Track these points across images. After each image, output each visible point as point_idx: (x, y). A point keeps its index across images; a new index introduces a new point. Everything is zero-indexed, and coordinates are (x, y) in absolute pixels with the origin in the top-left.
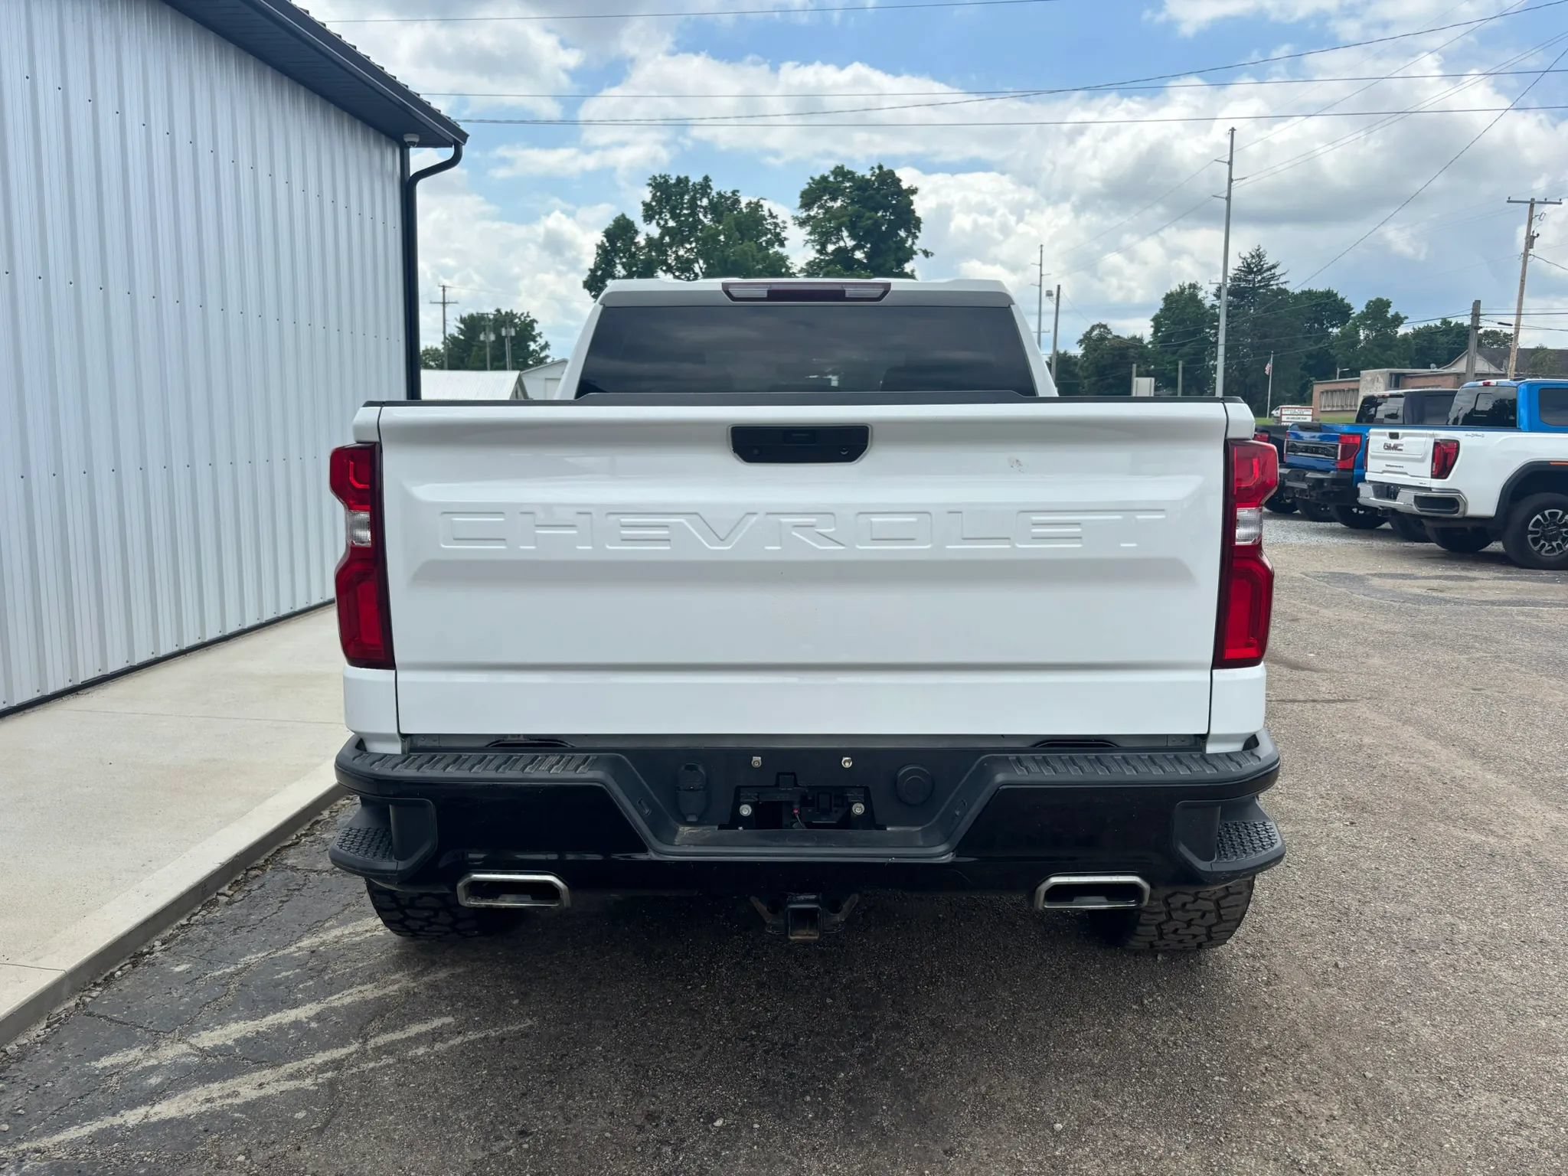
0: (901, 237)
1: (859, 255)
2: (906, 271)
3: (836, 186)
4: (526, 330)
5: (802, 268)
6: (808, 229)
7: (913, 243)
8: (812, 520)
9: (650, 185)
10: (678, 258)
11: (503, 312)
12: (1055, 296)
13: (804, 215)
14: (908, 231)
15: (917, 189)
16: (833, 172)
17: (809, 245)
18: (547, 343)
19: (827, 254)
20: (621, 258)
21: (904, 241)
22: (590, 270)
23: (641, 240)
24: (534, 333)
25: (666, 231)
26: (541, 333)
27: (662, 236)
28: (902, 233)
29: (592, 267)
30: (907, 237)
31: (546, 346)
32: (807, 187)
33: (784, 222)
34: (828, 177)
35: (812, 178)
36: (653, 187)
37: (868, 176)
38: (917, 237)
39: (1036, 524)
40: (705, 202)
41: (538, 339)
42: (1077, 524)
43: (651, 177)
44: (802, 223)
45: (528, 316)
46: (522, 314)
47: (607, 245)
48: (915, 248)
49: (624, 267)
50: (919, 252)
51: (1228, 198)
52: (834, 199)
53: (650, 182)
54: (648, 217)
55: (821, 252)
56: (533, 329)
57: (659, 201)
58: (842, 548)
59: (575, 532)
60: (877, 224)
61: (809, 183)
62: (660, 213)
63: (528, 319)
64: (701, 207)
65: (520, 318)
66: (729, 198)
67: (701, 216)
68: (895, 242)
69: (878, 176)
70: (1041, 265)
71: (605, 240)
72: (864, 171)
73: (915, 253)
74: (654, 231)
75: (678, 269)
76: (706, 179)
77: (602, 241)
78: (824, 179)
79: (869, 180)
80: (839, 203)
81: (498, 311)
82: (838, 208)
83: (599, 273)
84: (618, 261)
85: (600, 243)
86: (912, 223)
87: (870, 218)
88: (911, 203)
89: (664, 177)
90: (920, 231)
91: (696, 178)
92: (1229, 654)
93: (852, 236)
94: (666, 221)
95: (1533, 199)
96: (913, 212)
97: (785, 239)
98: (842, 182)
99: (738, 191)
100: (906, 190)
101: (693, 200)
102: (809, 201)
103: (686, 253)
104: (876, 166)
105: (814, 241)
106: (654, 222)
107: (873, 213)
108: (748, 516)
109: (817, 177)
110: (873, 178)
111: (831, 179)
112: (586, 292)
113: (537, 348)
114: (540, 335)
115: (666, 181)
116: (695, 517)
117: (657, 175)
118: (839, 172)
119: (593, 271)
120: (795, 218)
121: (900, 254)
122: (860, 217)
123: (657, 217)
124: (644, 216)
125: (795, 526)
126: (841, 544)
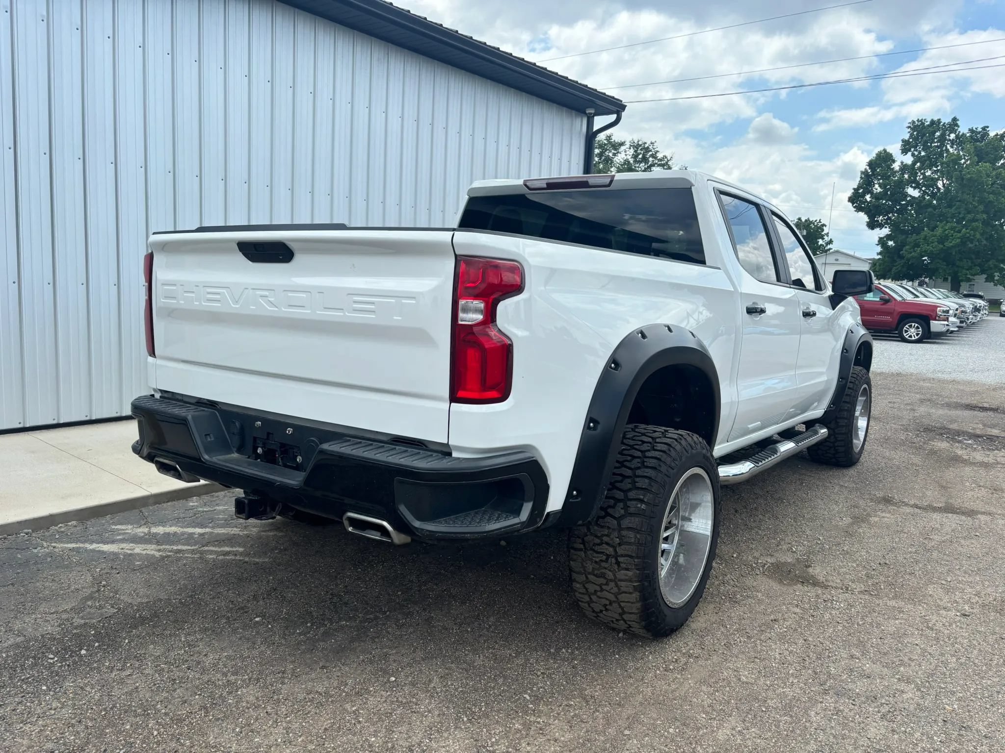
4: (817, 231)
8: (266, 293)
9: (909, 127)
10: (925, 177)
11: (803, 220)
18: (831, 239)
20: (879, 180)
22: (854, 189)
23: (896, 166)
24: (823, 233)
25: (917, 159)
26: (828, 233)
27: (914, 163)
29: (856, 187)
31: (831, 242)
36: (911, 129)
39: (355, 302)
40: (953, 136)
41: (826, 237)
42: (373, 303)
43: (910, 121)
45: (820, 222)
46: (816, 221)
47: (869, 171)
49: (880, 186)
53: (909, 125)
54: (905, 151)
56: (823, 230)
57: (916, 139)
58: (277, 309)
59: (194, 295)
62: (915, 147)
63: (820, 224)
64: (950, 140)
65: (814, 224)
66: (980, 132)
67: (948, 147)
71: (868, 168)
74: (908, 159)
75: (924, 185)
76: (955, 120)
77: (865, 169)
81: (800, 219)
83: (861, 191)
84: (876, 182)
85: (864, 170)
89: (921, 121)
91: (946, 120)
92: (461, 394)
94: (920, 153)
99: (988, 127)
101: (943, 136)
103: (932, 173)
106: (910, 154)
108: (244, 290)
112: (850, 204)
113: (823, 243)
114: (827, 234)
115: (923, 124)
116: (228, 289)
117: (915, 120)
119: (856, 190)
123: (912, 149)
124: (902, 150)
125: (261, 296)
126: (277, 308)
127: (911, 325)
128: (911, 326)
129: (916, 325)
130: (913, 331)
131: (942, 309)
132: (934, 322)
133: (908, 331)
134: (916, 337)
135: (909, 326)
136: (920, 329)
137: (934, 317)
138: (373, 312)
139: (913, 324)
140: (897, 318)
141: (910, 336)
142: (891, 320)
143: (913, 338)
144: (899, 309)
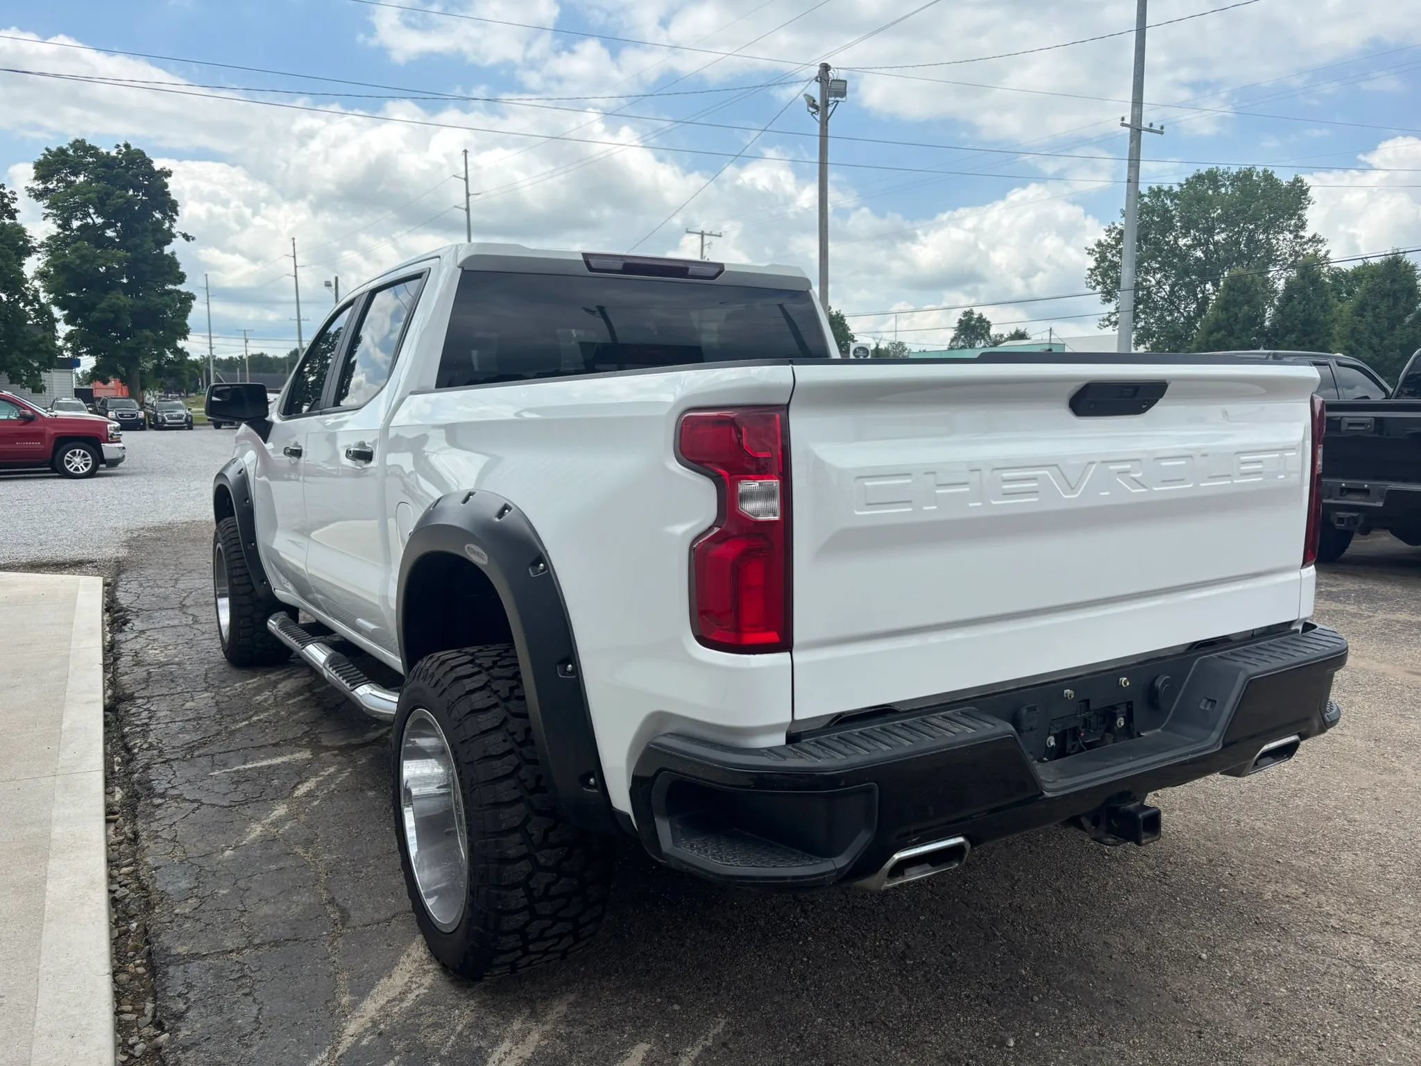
0: (157, 219)
1: (110, 233)
2: (165, 253)
3: (77, 160)
5: (43, 243)
6: (46, 202)
7: (171, 226)
8: (1127, 466)
12: (334, 287)
13: (41, 186)
14: (163, 212)
15: (171, 172)
16: (72, 146)
17: (50, 220)
19: (71, 229)
21: (159, 223)
28: (158, 215)
30: (164, 219)
32: (42, 158)
33: (13, 193)
34: (67, 149)
35: (47, 149)
37: (114, 153)
38: (175, 221)
39: (1244, 463)
42: (1259, 462)
44: (39, 196)
48: (174, 231)
50: (178, 235)
51: (468, 210)
52: (76, 174)
55: (65, 225)
58: (1144, 490)
59: (967, 489)
60: (130, 202)
61: (44, 154)
68: (153, 223)
69: (127, 154)
70: (294, 257)
72: (108, 148)
73: (174, 236)
78: (62, 151)
79: (114, 158)
80: (81, 178)
82: (81, 183)
86: (170, 207)
87: (121, 197)
88: (166, 186)
90: (177, 215)
93: (99, 213)
95: (703, 232)
96: (168, 194)
97: (16, 211)
98: (84, 157)
100: (158, 172)
102: (45, 173)
104: (122, 144)
105: (55, 215)
107: (124, 192)
108: (1090, 465)
109: (54, 149)
110: (120, 156)
111: (71, 152)
116: (1055, 468)
118: (79, 145)
120: (30, 190)
121: (159, 236)
122: (109, 195)
125: (1119, 473)
126: (1144, 487)
127: (75, 452)
128: (74, 454)
129: (82, 451)
130: (78, 461)
131: (112, 425)
132: (106, 445)
133: (71, 462)
134: (86, 470)
135: (71, 454)
136: (89, 458)
137: (104, 437)
138: (1258, 473)
139: (77, 451)
140: (50, 445)
141: (77, 469)
142: (42, 447)
143: (81, 472)
144: (51, 431)
